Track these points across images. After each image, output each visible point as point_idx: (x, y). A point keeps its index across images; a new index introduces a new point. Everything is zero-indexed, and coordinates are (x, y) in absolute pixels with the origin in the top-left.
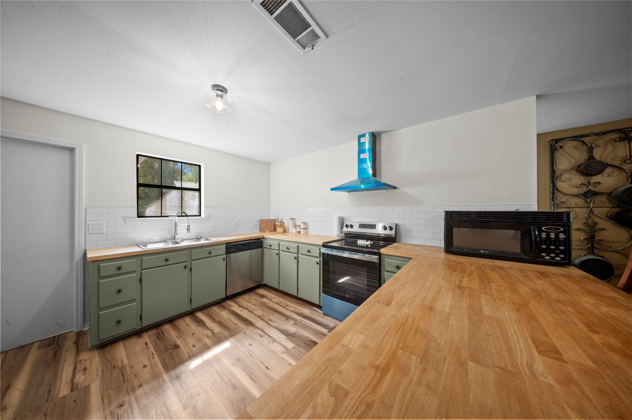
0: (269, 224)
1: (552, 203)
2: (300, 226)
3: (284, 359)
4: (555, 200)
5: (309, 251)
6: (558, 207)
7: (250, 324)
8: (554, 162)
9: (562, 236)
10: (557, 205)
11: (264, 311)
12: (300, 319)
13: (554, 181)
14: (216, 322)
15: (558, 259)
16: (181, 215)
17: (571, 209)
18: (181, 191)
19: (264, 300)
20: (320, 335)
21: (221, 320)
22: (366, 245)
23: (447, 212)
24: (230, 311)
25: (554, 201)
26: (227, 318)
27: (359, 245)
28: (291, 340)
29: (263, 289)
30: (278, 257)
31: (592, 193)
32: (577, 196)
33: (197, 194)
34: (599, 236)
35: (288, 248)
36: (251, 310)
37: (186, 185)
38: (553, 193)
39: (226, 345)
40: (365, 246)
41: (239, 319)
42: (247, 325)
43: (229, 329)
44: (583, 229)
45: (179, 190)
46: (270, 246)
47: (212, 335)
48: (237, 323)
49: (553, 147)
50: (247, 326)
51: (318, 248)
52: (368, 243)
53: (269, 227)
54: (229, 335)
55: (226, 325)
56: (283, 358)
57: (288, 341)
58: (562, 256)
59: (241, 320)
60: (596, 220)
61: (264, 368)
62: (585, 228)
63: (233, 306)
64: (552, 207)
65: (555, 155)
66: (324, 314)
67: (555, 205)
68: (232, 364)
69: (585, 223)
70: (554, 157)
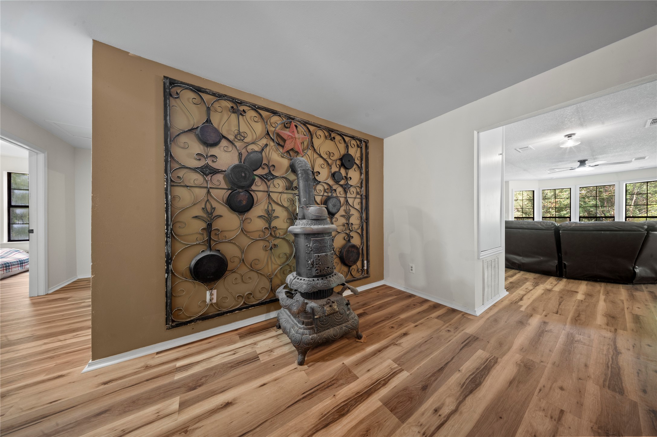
1: (165, 176)
4: (169, 172)
6: (173, 184)
8: (168, 114)
10: (171, 180)
13: (168, 143)
17: (189, 188)
25: (167, 175)
31: (210, 169)
32: (195, 170)
34: (218, 224)
38: (166, 161)
44: (201, 216)
49: (167, 89)
60: (214, 204)
62: (205, 216)
64: (165, 183)
65: (169, 102)
67: (169, 181)
69: (203, 209)
70: (168, 105)
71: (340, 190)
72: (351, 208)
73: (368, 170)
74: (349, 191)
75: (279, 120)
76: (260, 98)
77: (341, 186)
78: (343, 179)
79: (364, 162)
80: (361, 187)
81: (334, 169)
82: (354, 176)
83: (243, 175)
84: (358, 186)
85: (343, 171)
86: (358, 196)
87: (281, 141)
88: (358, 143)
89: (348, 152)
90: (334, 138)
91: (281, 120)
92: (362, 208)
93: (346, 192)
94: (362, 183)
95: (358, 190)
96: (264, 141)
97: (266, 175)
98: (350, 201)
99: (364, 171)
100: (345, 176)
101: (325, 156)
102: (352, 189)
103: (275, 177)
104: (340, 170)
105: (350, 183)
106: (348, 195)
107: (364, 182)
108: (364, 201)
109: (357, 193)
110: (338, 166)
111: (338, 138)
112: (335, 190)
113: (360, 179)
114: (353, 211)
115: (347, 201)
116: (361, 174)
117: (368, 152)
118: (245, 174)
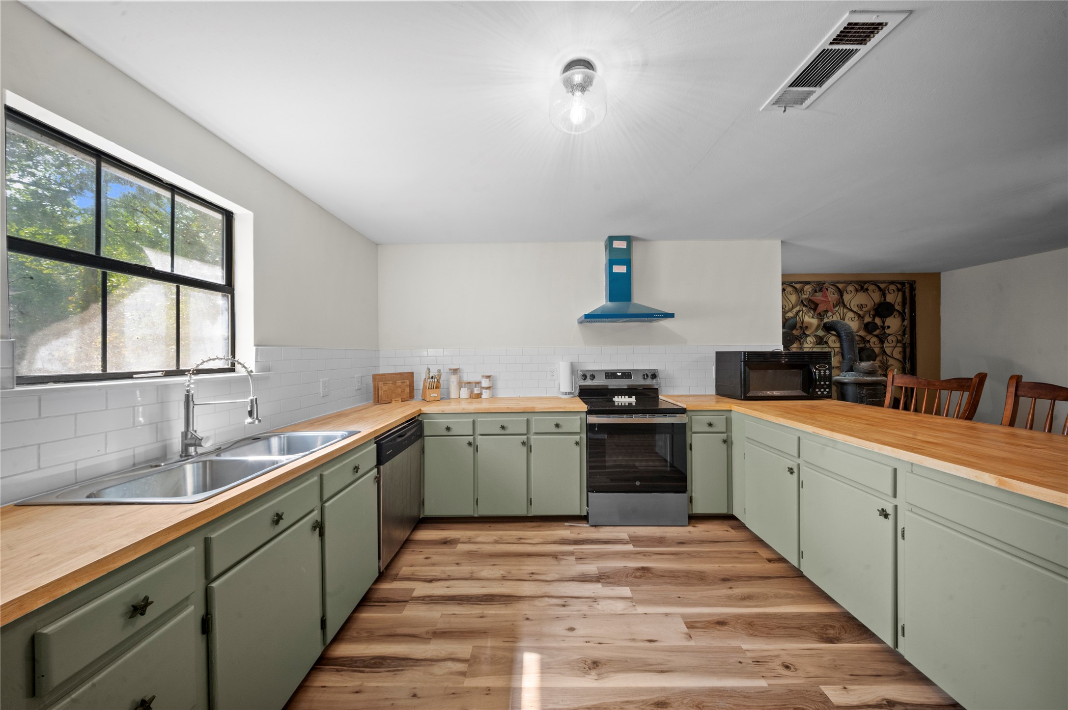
0: (399, 383)
2: (479, 383)
3: (649, 614)
5: (557, 426)
7: (509, 598)
9: (828, 372)
11: (495, 565)
12: (574, 549)
14: (431, 639)
15: (825, 393)
16: (174, 368)
18: (173, 287)
19: (461, 547)
20: (632, 555)
21: (434, 628)
22: (629, 403)
23: (717, 353)
24: (423, 600)
26: (441, 617)
27: (616, 404)
28: (611, 583)
29: (420, 529)
30: (471, 449)
33: (220, 300)
35: (503, 427)
36: (468, 575)
37: (186, 267)
39: (530, 661)
40: (627, 404)
41: (473, 604)
42: (508, 603)
43: (485, 633)
45: (168, 283)
46: (448, 429)
47: (467, 665)
48: (481, 611)
50: (511, 605)
51: (579, 417)
52: (633, 400)
53: (400, 390)
54: (504, 641)
55: (465, 630)
56: (646, 614)
57: (613, 588)
58: (827, 390)
59: (483, 603)
61: (648, 644)
63: (414, 590)
66: (592, 526)
68: (597, 678)
71: (874, 340)
72: (888, 358)
73: (915, 315)
74: (886, 341)
75: (810, 288)
76: (794, 275)
77: (876, 336)
78: (879, 329)
79: (908, 306)
80: (904, 334)
81: (867, 319)
82: (893, 323)
83: (789, 338)
84: (900, 335)
85: (878, 321)
86: (899, 345)
87: (813, 306)
88: (899, 286)
89: (885, 300)
90: (867, 290)
91: (811, 287)
92: (904, 357)
93: (882, 342)
94: (905, 330)
95: (899, 338)
96: (798, 308)
97: (800, 335)
98: (888, 351)
99: (907, 316)
100: (881, 326)
101: (855, 309)
102: (890, 338)
103: (808, 336)
104: (874, 319)
105: (888, 331)
106: (885, 345)
107: (908, 330)
108: (908, 350)
109: (898, 341)
110: (871, 316)
111: (871, 287)
112: (869, 341)
113: (902, 325)
114: (891, 361)
115: (884, 351)
116: (903, 320)
117: (915, 294)
118: (790, 338)
